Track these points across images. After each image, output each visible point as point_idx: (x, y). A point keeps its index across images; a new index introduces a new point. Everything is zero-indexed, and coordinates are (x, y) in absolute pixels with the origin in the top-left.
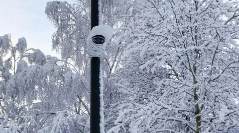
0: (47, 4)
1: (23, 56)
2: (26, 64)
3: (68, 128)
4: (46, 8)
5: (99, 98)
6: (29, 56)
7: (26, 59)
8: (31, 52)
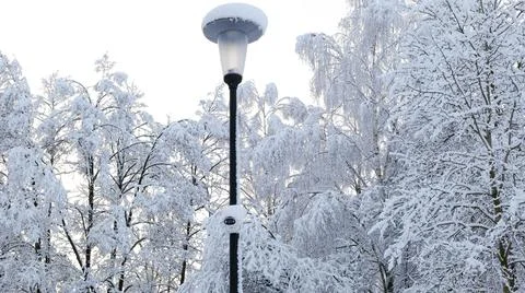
0: (298, 38)
1: (275, 110)
2: (279, 121)
3: (333, 216)
4: (297, 44)
5: (237, 275)
6: (283, 108)
7: (279, 114)
8: (286, 102)
